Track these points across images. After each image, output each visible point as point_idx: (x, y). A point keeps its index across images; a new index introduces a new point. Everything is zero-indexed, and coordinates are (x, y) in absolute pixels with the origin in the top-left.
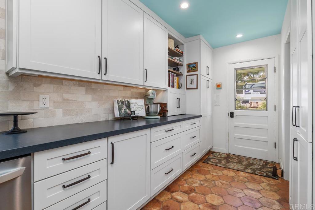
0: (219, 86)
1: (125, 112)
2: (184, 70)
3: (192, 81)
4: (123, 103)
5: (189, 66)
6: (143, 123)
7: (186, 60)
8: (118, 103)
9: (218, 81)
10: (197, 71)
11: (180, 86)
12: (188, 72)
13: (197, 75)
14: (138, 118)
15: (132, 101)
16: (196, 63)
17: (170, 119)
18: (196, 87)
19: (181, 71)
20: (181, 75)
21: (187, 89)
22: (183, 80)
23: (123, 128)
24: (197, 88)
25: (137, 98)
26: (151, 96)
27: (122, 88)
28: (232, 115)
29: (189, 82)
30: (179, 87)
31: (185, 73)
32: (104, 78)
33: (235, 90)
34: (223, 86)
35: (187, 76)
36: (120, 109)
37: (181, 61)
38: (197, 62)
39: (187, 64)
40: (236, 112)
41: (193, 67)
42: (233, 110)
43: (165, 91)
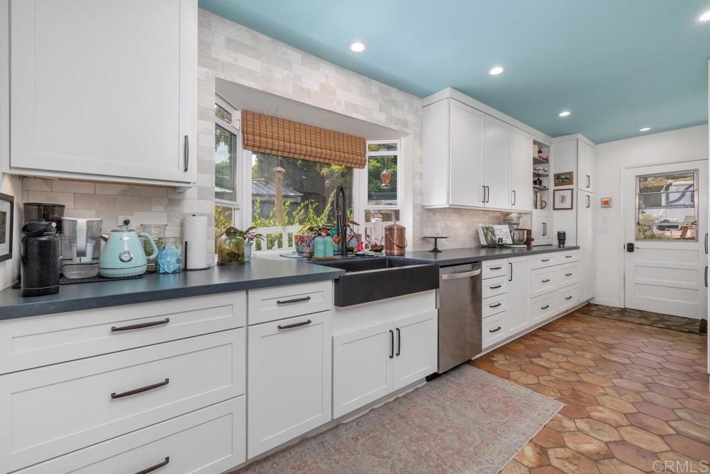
0: (606, 203)
1: (492, 239)
2: (549, 183)
3: (563, 199)
4: (487, 229)
5: (557, 177)
6: (508, 251)
7: (554, 168)
8: (483, 230)
9: (605, 195)
10: (572, 184)
11: (544, 205)
12: (556, 185)
13: (572, 190)
14: (503, 246)
15: (496, 227)
16: (571, 174)
17: (535, 249)
18: (570, 207)
19: (544, 184)
20: (546, 189)
21: (554, 209)
22: (548, 196)
23: (490, 254)
24: (571, 209)
25: (500, 224)
26: (515, 221)
27: (481, 212)
28: (630, 248)
29: (558, 199)
30: (542, 208)
31: (552, 187)
32: (487, 205)
33: (636, 208)
34: (613, 203)
35: (554, 191)
36: (486, 236)
37: (546, 171)
38: (572, 172)
39: (555, 175)
40: (637, 244)
41: (564, 179)
42: (632, 240)
43: (530, 213)
